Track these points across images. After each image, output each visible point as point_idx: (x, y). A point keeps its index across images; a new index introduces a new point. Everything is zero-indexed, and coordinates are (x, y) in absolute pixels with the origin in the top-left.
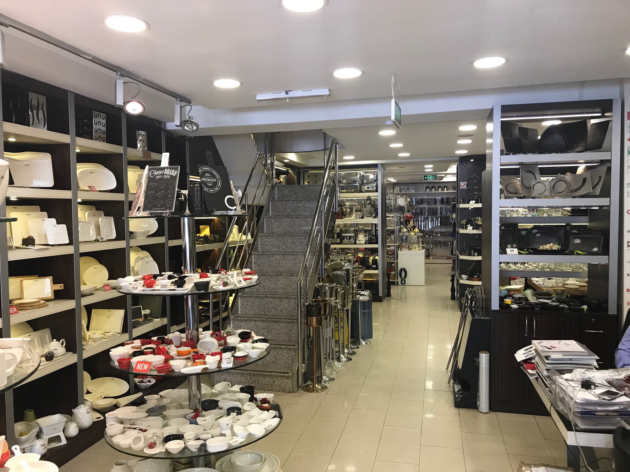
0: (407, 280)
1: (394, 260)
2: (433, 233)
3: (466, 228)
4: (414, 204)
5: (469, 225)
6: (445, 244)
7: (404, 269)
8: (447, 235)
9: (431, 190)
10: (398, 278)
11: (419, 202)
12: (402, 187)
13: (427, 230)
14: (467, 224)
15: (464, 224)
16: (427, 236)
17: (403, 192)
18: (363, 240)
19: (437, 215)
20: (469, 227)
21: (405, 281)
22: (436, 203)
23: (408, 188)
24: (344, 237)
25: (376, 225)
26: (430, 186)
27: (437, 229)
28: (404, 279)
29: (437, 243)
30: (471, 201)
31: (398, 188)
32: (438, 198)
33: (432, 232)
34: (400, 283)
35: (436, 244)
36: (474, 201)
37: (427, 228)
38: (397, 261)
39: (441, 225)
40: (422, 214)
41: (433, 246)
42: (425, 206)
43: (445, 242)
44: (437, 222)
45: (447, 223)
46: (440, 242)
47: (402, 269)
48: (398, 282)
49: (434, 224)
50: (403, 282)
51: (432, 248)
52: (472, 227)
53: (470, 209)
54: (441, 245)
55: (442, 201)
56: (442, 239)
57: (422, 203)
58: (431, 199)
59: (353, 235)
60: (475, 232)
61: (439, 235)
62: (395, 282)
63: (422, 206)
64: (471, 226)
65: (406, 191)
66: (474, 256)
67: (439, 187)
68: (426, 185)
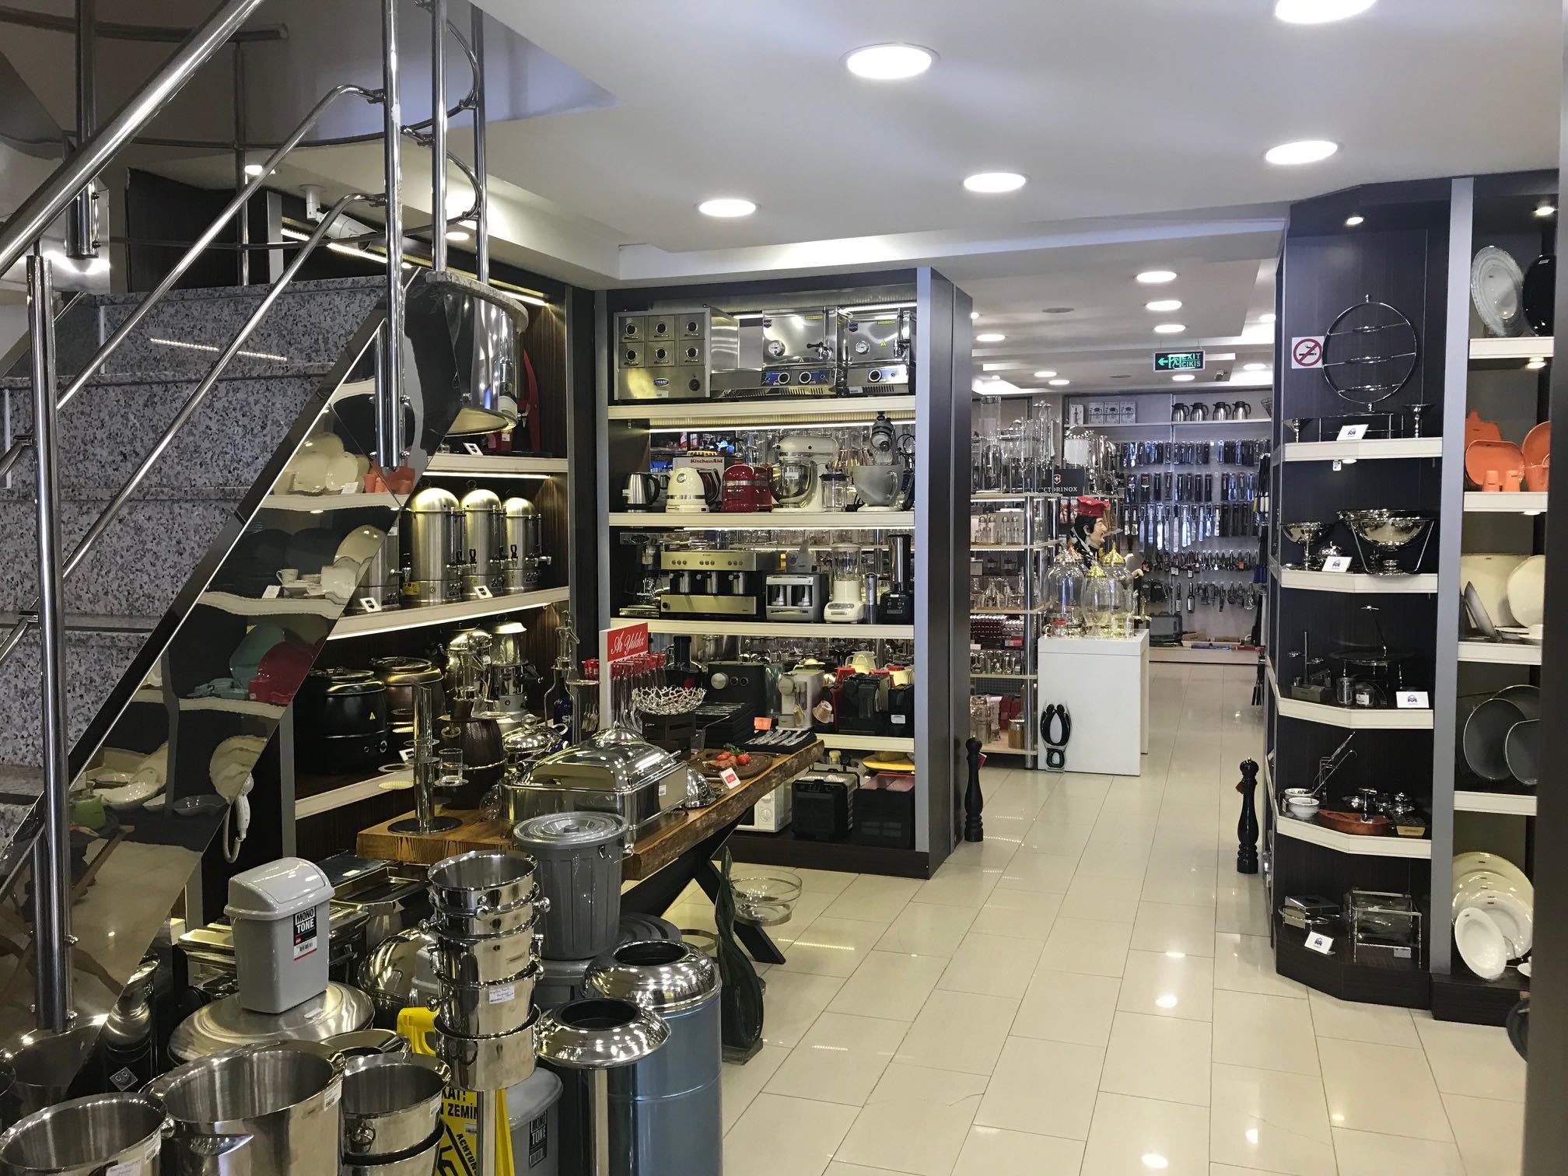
0: (1070, 750)
1: (1023, 671)
2: (1196, 561)
3: (1317, 565)
4: (1133, 464)
5: (1332, 551)
6: (1235, 598)
7: (1061, 708)
8: (1241, 566)
9: (1190, 415)
10: (1035, 741)
11: (1148, 456)
12: (1093, 406)
13: (1176, 550)
14: (1319, 542)
15: (1304, 543)
16: (1175, 571)
17: (1096, 422)
18: (852, 606)
19: (1209, 498)
20: (1330, 561)
21: (1062, 754)
22: (1206, 461)
23: (1113, 409)
24: (774, 591)
25: (907, 538)
26: (1189, 401)
27: (1211, 547)
28: (1061, 748)
29: (1210, 593)
30: (1345, 429)
31: (1081, 408)
32: (1216, 444)
33: (1192, 557)
34: (1042, 763)
35: (1205, 598)
36: (1362, 429)
37: (1176, 544)
38: (1033, 677)
39: (1223, 534)
40: (1158, 498)
41: (1193, 606)
42: (1171, 470)
43: (1235, 592)
44: (1209, 524)
45: (1244, 527)
46: (1218, 592)
47: (1051, 707)
48: (1035, 758)
49: (1201, 531)
50: (1056, 758)
51: (1191, 612)
52: (1346, 561)
53: (1337, 468)
54: (1222, 602)
55: (1229, 454)
56: (1225, 582)
57: (1160, 461)
58: (1192, 446)
59: (809, 580)
60: (1364, 584)
61: (1216, 568)
62: (1023, 757)
63: (1160, 470)
64: (1342, 553)
65: (1105, 421)
66: (1354, 705)
67: (1218, 406)
68: (1174, 400)
